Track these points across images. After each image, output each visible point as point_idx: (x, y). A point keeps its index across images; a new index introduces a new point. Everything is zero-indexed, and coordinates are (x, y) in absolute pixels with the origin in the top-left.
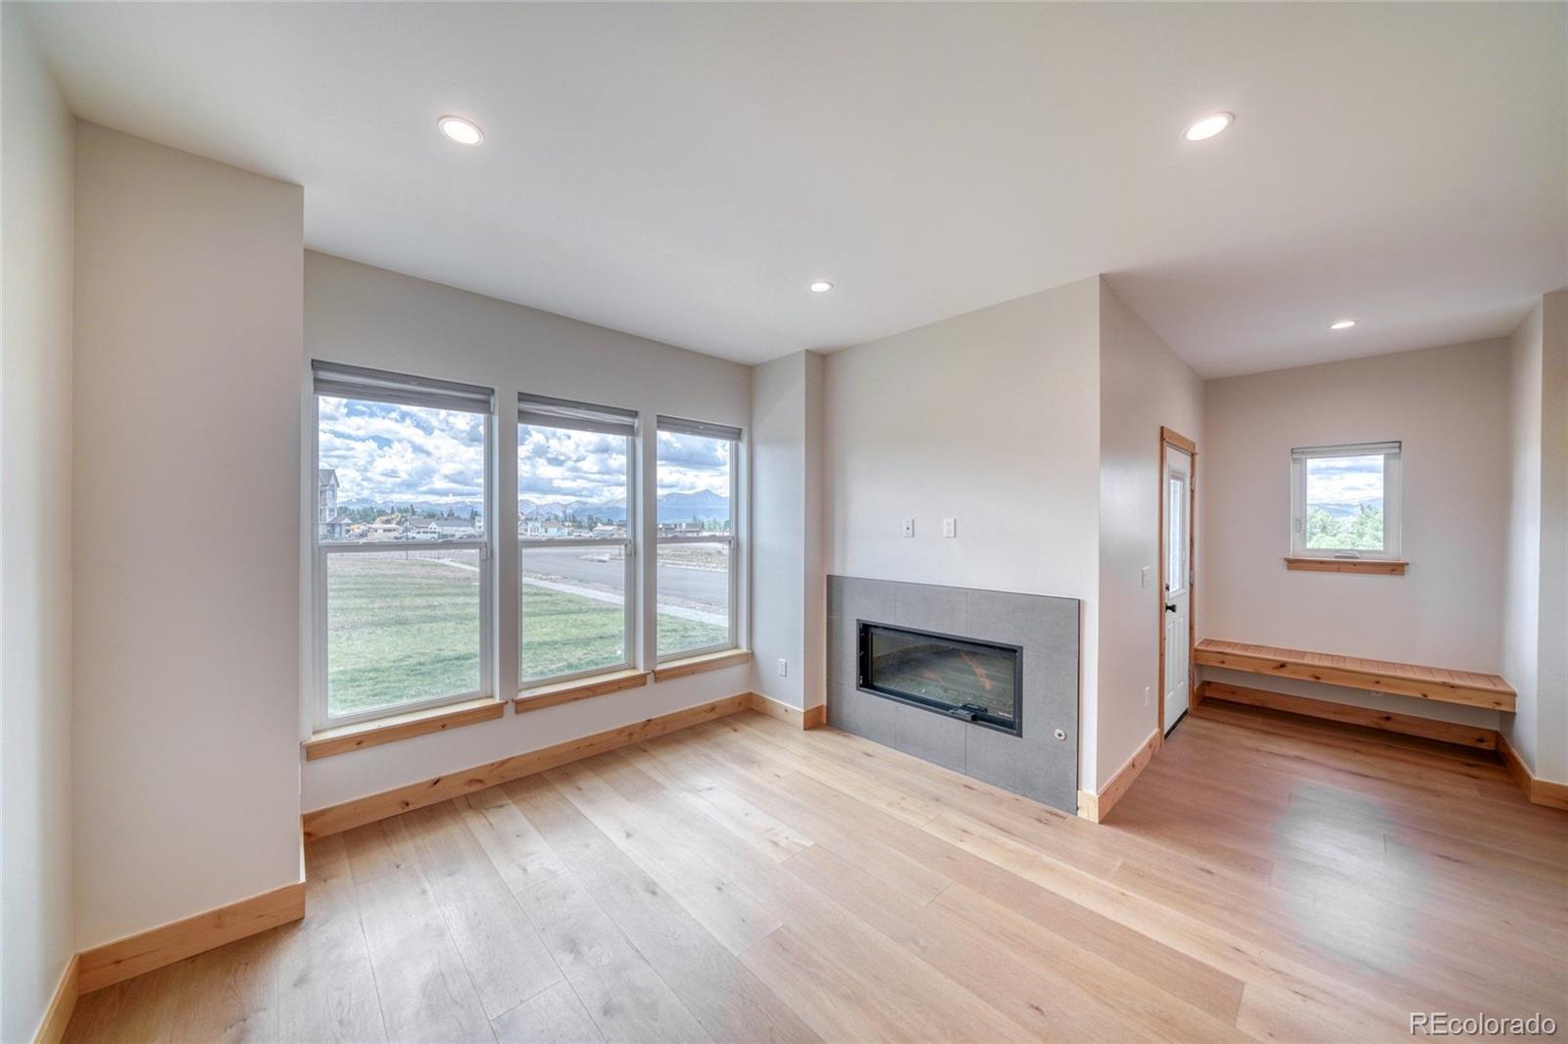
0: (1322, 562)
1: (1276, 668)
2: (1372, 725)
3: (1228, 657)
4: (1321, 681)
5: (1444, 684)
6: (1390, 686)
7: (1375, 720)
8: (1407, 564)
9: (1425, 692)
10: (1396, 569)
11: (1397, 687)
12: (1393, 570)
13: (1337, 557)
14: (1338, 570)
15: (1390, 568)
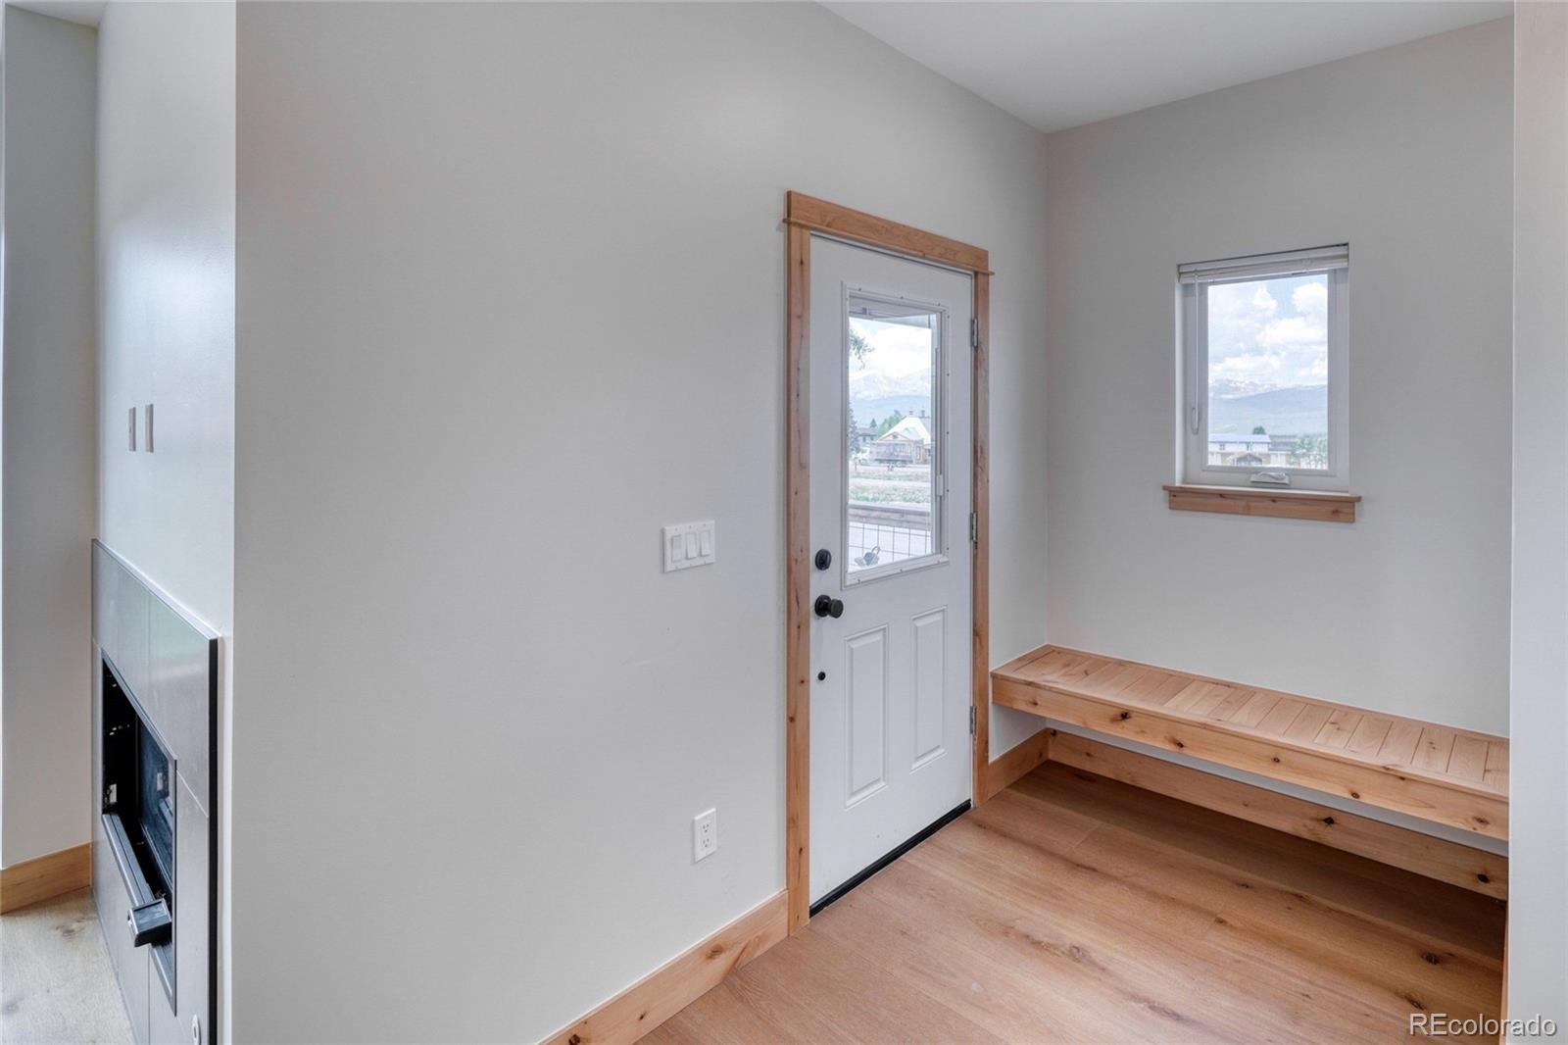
0: (1222, 495)
1: (1114, 720)
2: (1306, 835)
3: (1041, 691)
4: (1185, 751)
5: (1386, 771)
6: (1298, 770)
7: (1308, 822)
8: (1359, 499)
9: (1357, 789)
10: (1340, 509)
11: (1310, 773)
12: (1336, 512)
13: (1255, 484)
14: (1247, 511)
15: (1331, 507)
